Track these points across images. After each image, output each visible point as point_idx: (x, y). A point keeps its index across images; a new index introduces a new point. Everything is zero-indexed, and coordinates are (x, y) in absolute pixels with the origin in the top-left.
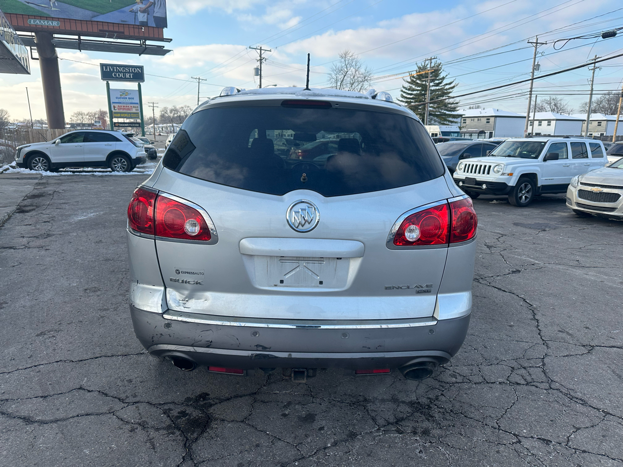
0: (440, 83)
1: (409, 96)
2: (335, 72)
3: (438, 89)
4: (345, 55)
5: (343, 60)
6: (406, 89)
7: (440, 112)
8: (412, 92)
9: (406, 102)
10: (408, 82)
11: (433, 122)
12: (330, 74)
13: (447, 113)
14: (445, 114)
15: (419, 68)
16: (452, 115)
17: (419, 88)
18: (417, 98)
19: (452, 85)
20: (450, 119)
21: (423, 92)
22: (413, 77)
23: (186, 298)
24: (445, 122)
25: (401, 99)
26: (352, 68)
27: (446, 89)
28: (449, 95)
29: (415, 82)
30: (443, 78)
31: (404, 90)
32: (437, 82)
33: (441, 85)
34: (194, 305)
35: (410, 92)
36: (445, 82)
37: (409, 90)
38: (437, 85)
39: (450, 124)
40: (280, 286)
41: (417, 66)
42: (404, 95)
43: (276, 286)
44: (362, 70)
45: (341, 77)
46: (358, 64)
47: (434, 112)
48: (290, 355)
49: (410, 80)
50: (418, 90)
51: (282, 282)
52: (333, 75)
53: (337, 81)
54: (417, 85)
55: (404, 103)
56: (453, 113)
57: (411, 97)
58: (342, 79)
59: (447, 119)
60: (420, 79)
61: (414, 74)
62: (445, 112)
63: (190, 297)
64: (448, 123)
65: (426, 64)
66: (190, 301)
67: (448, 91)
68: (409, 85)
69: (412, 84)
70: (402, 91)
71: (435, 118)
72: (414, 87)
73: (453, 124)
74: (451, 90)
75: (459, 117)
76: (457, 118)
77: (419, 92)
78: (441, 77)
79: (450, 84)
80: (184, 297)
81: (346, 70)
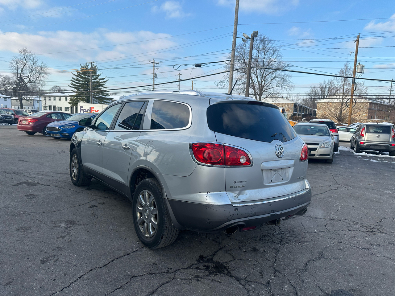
0: (97, 78)
1: (77, 84)
2: (16, 62)
3: (96, 82)
4: (24, 51)
5: (22, 54)
6: (75, 80)
7: (99, 96)
8: (79, 82)
9: (75, 88)
10: (75, 75)
11: (94, 102)
12: (11, 63)
13: (103, 97)
14: (102, 98)
15: (82, 67)
16: (106, 98)
17: (84, 80)
18: (82, 86)
19: (105, 80)
20: (106, 101)
21: (87, 83)
22: (79, 72)
23: (237, 195)
24: (102, 102)
25: (71, 86)
26: (30, 61)
27: (101, 82)
28: (103, 86)
29: (80, 76)
30: (99, 75)
31: (73, 80)
32: (95, 77)
33: (98, 79)
34: (242, 198)
35: (77, 82)
36: (100, 78)
37: (77, 80)
38: (95, 79)
39: (106, 103)
40: (271, 183)
41: (81, 66)
42: (74, 83)
43: (270, 183)
44: (39, 63)
45: (20, 66)
46: (36, 59)
47: (95, 95)
48: (281, 212)
49: (77, 74)
50: (83, 81)
51: (272, 181)
52: (14, 64)
53: (17, 69)
54: (82, 78)
55: (74, 88)
56: (107, 97)
57: (78, 85)
58: (22, 67)
59: (104, 100)
60: (83, 74)
61: (79, 70)
62: (102, 96)
63: (239, 194)
64: (104, 103)
65: (87, 65)
66: (239, 196)
67: (103, 83)
68: (76, 77)
69: (78, 77)
70: (72, 80)
71: (96, 99)
72: (80, 79)
73: (107, 104)
74: (104, 83)
75: (110, 100)
76: (109, 100)
77: (84, 82)
78: (97, 74)
79: (103, 79)
80: (236, 194)
81: (25, 61)
